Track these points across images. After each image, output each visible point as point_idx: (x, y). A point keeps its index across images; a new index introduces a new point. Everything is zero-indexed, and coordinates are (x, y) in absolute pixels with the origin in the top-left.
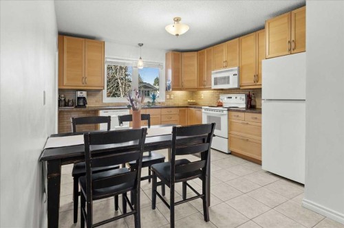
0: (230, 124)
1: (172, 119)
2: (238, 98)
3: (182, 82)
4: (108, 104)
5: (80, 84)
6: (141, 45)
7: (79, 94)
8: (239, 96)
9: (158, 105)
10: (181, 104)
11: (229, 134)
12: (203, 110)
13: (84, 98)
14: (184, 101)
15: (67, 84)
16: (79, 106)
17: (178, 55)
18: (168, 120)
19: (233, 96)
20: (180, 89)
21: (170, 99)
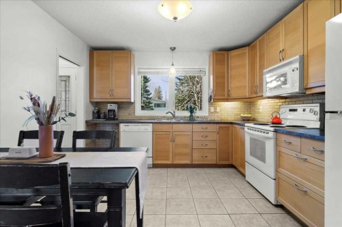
0: (278, 155)
1: (208, 138)
2: (308, 110)
3: (228, 91)
4: (141, 118)
5: (108, 96)
6: (173, 49)
7: (110, 107)
8: (308, 107)
9: (199, 120)
10: (230, 119)
11: (277, 171)
12: (246, 129)
13: (114, 111)
14: (237, 115)
15: (97, 97)
16: (110, 119)
17: (222, 55)
18: (203, 139)
19: (300, 107)
20: (227, 100)
21: (216, 112)
